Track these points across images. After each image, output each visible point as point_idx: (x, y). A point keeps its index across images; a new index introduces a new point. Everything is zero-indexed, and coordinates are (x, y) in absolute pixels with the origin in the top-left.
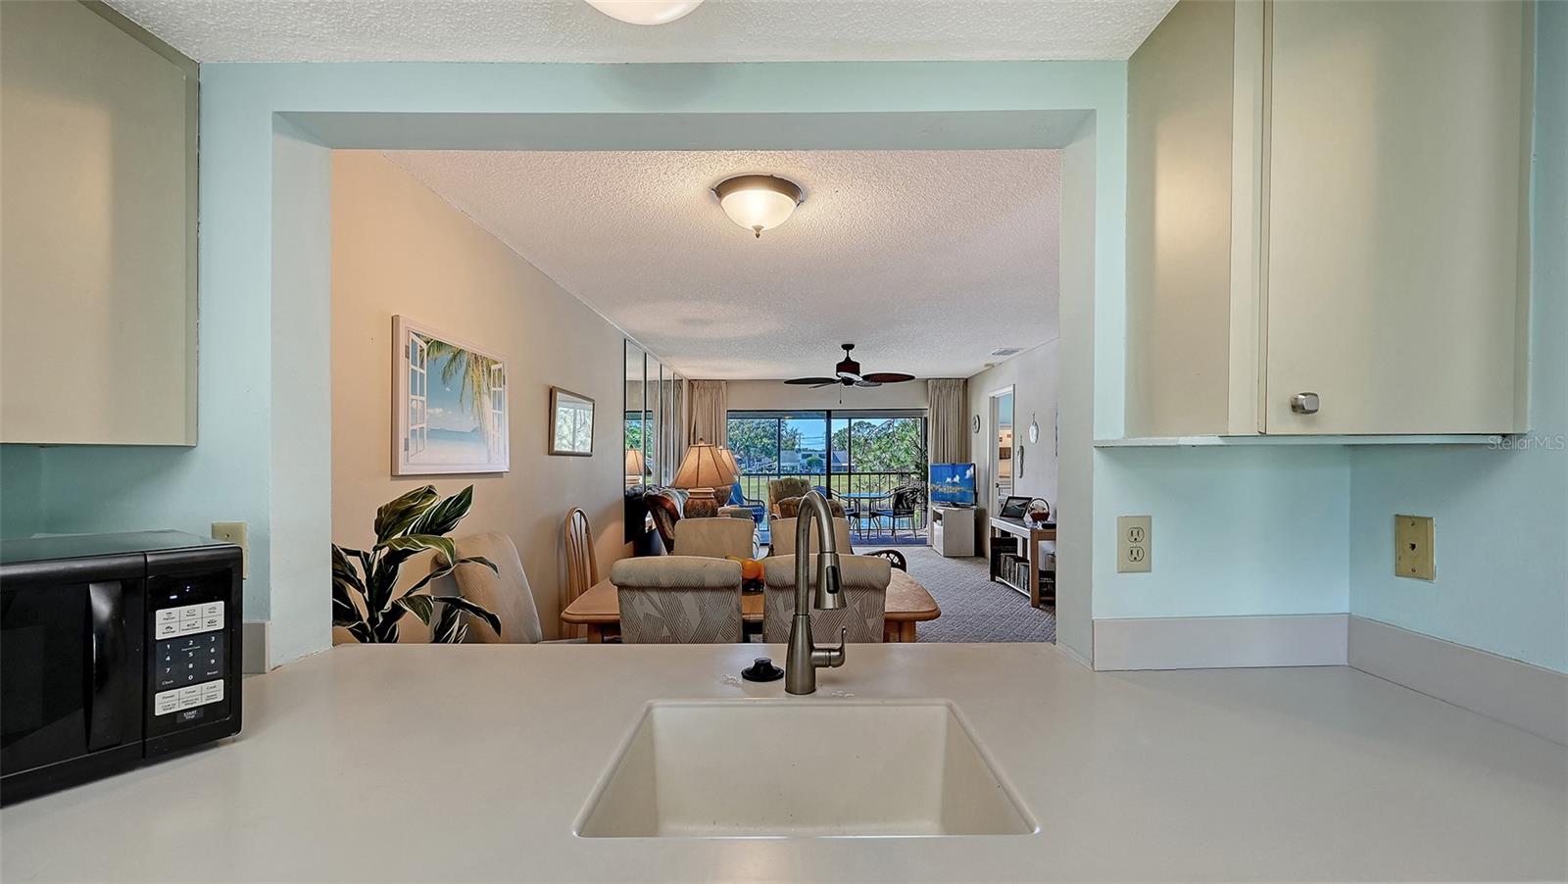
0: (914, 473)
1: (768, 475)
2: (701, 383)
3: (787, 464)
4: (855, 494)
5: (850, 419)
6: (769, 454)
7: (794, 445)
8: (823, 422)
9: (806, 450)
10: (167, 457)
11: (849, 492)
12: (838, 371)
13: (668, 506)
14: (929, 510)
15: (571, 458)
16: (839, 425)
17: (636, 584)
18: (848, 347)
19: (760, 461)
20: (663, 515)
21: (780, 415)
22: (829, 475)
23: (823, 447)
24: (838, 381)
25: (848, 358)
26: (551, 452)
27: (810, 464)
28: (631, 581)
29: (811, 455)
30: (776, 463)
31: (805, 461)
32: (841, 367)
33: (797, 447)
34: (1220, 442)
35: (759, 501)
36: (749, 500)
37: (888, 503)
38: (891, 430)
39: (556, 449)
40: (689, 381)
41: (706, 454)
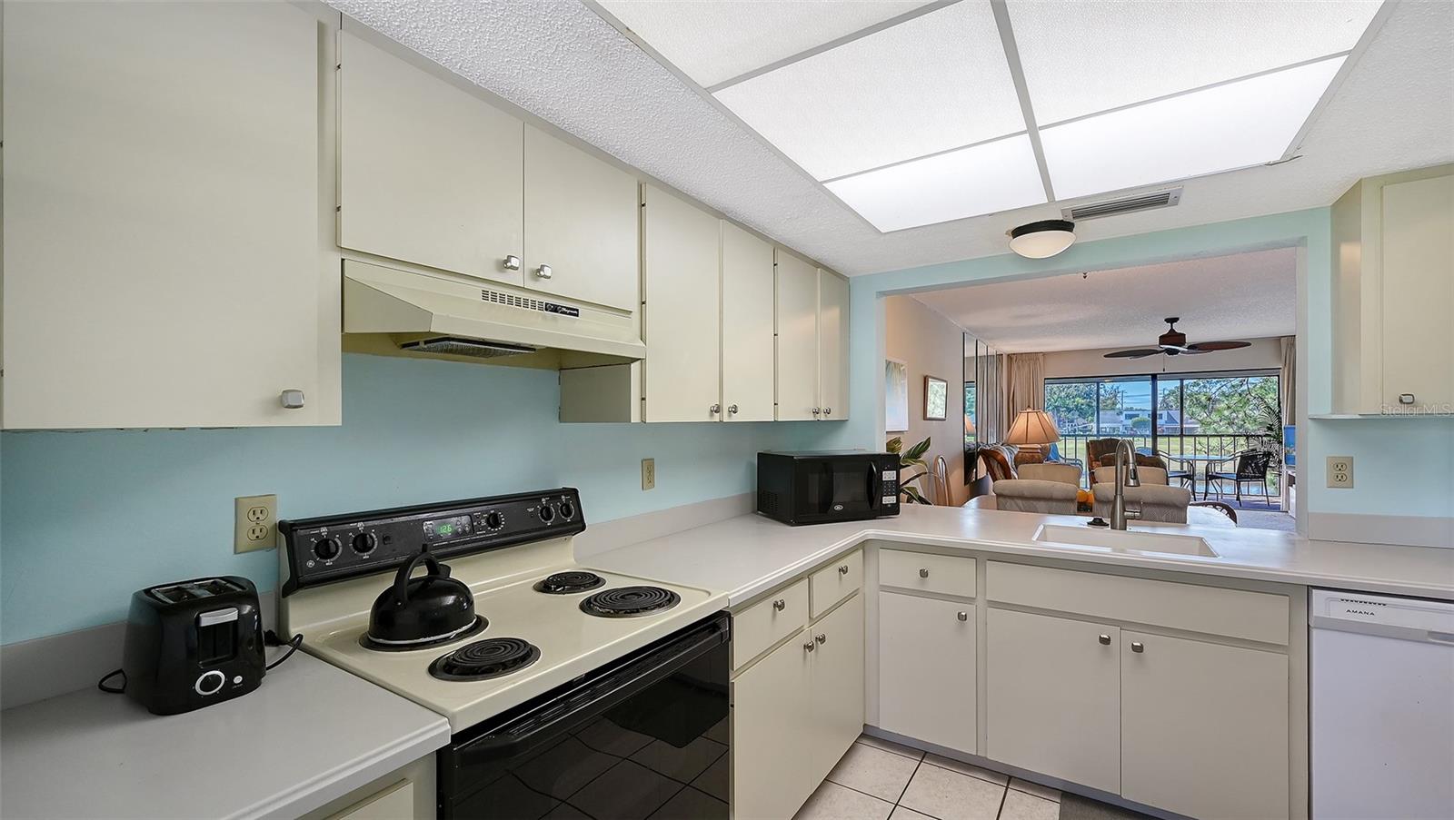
0: (1266, 435)
1: (1086, 436)
2: (1019, 357)
3: (1105, 425)
4: (1188, 454)
5: (1182, 380)
6: (1082, 414)
7: (1114, 404)
8: (1148, 384)
9: (1131, 409)
10: (840, 424)
11: (1182, 454)
12: (1160, 344)
13: (999, 458)
14: (1284, 475)
15: (934, 422)
16: (1165, 386)
17: (1009, 494)
18: (1172, 321)
19: (1072, 421)
20: (995, 465)
21: (1098, 379)
22: (1155, 436)
23: (1149, 407)
24: (1161, 352)
25: (1172, 330)
26: (925, 418)
27: (1135, 425)
28: (1006, 492)
29: (1137, 416)
30: (1094, 425)
31: (1129, 422)
32: (1163, 339)
33: (1119, 406)
34: (1360, 417)
35: (1076, 460)
36: (1065, 459)
37: (1230, 467)
38: (1245, 387)
39: (928, 416)
40: (1008, 355)
41: (1033, 418)
